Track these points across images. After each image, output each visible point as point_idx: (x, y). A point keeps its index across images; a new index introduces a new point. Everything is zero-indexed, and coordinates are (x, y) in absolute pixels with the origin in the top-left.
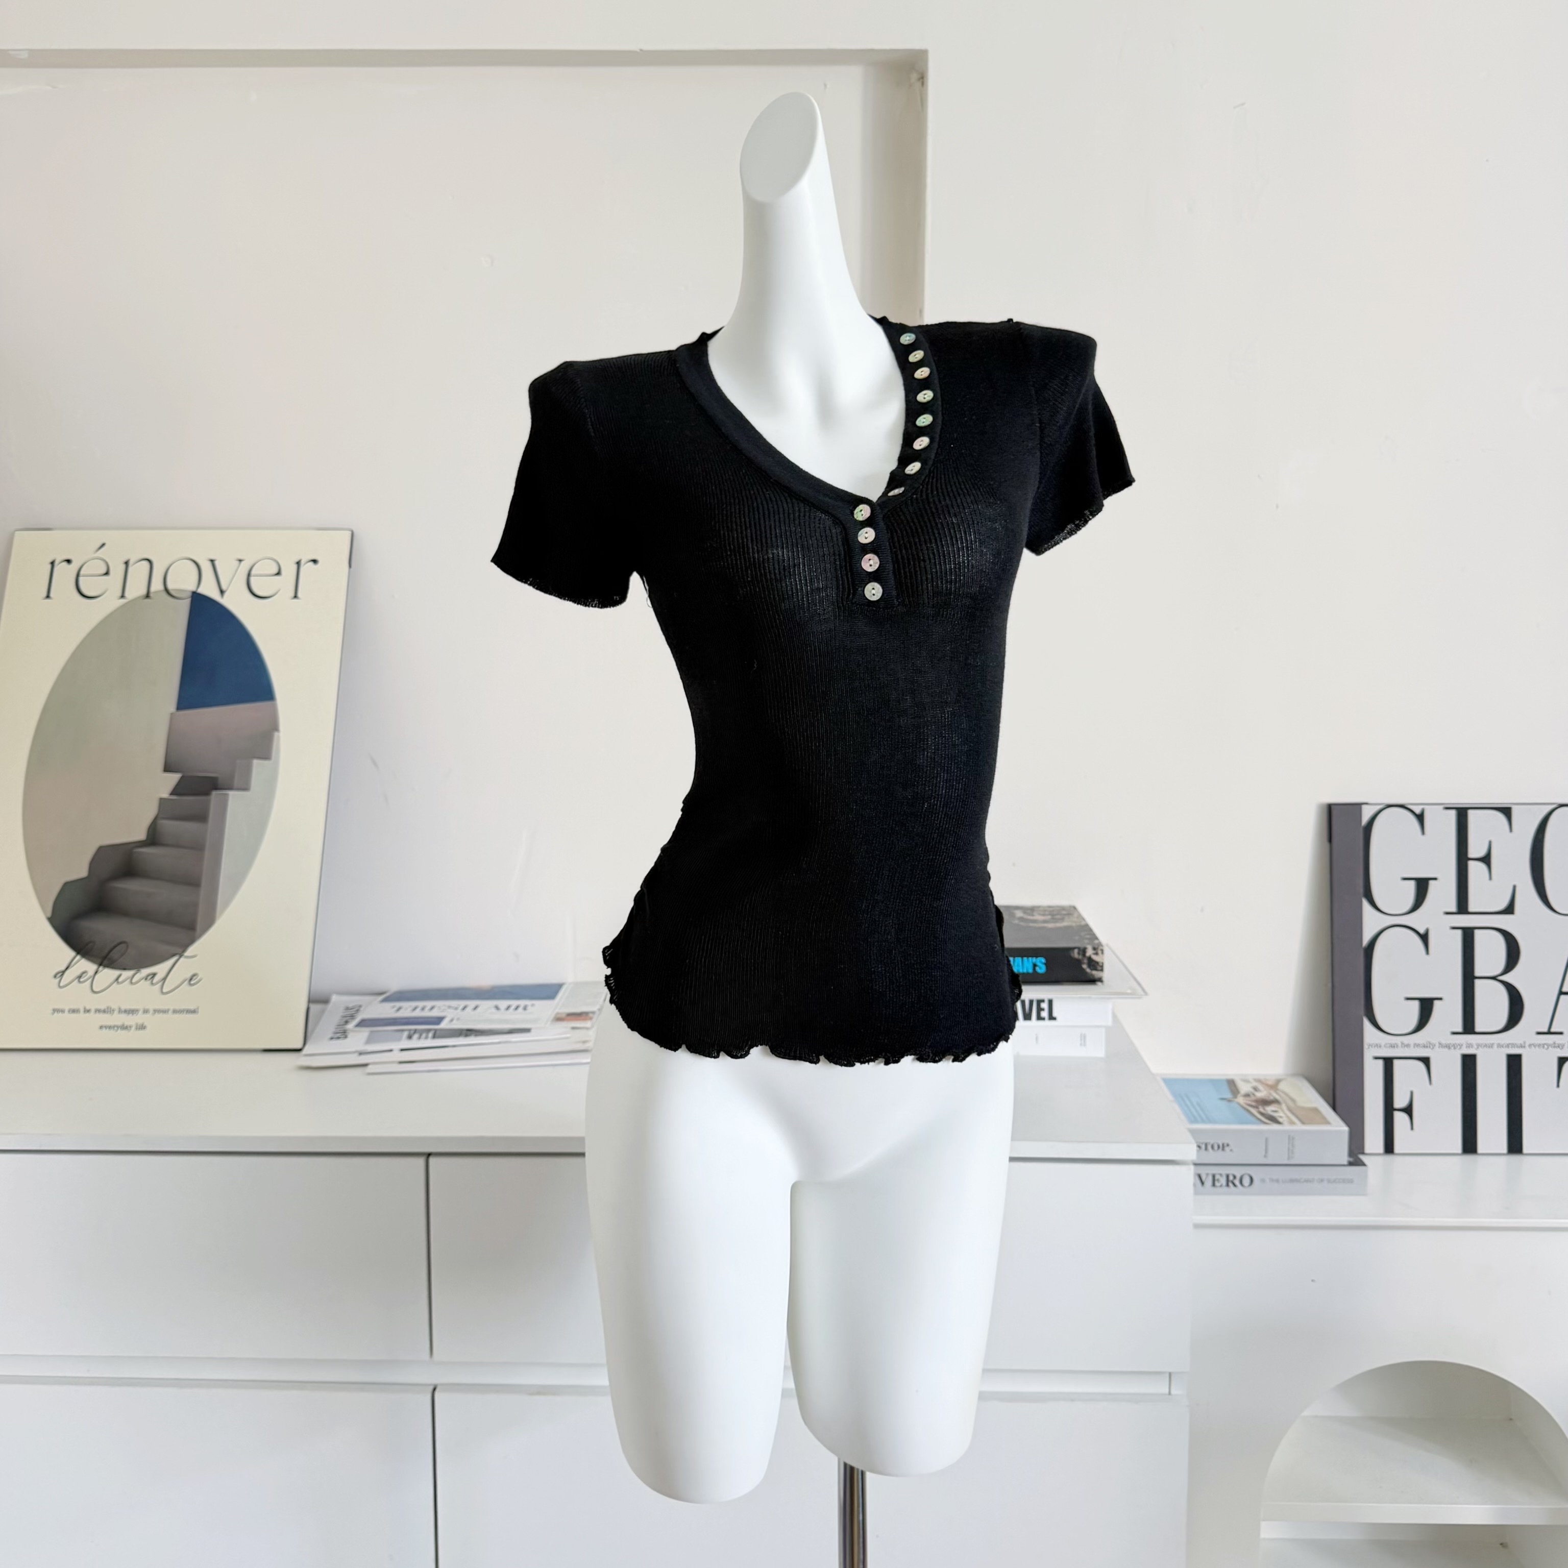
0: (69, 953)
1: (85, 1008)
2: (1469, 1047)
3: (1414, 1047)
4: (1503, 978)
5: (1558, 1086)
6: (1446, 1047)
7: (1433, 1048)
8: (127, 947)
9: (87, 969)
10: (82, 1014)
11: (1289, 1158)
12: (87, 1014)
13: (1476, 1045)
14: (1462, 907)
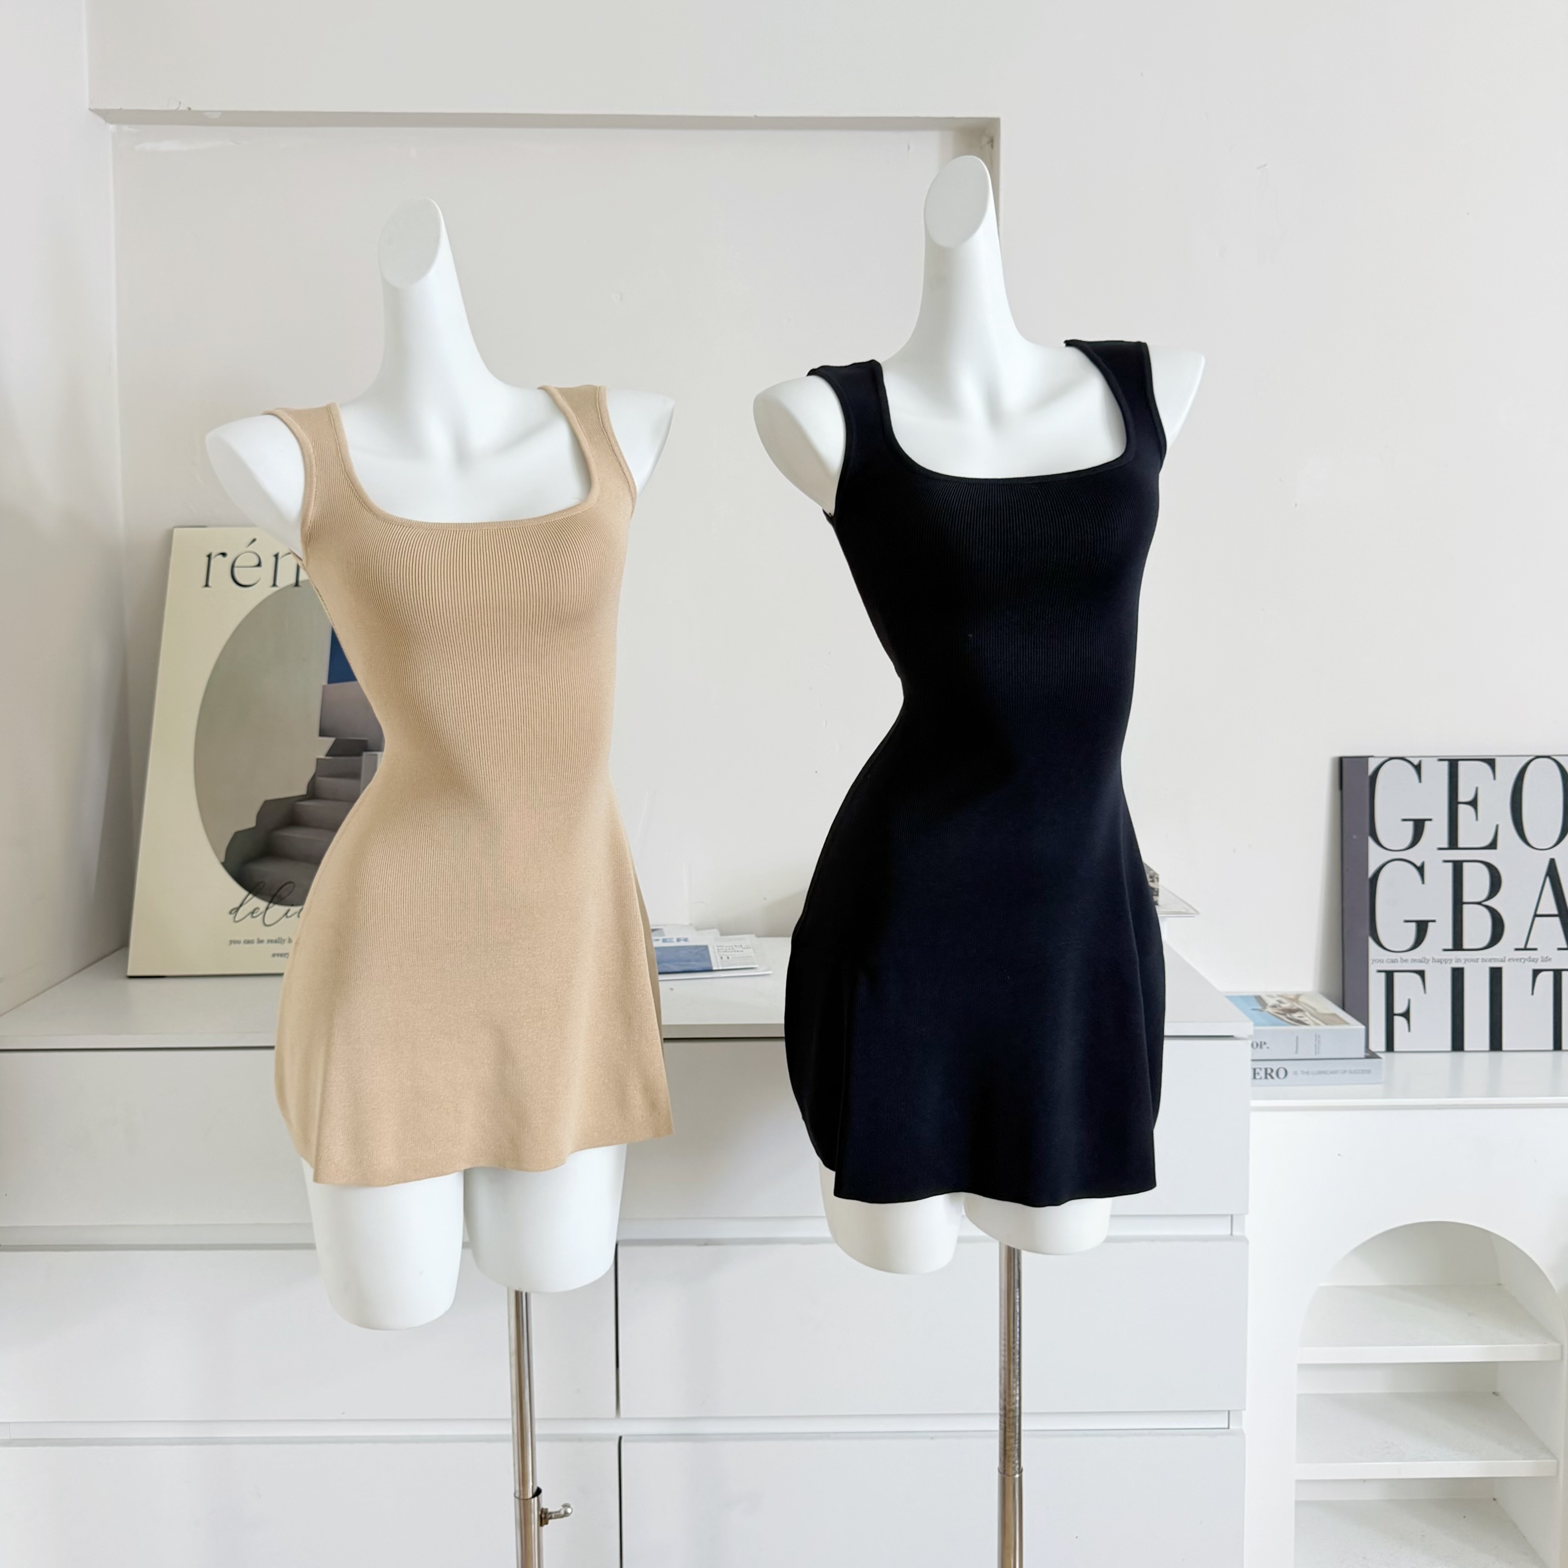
0: (244, 893)
1: (258, 939)
2: (1458, 962)
3: (1411, 962)
4: (1487, 903)
5: (1533, 994)
6: (1439, 962)
7: (1427, 963)
8: (294, 886)
9: (261, 907)
10: (256, 944)
11: (1316, 1054)
12: (261, 945)
13: (1464, 959)
14: (1453, 843)
